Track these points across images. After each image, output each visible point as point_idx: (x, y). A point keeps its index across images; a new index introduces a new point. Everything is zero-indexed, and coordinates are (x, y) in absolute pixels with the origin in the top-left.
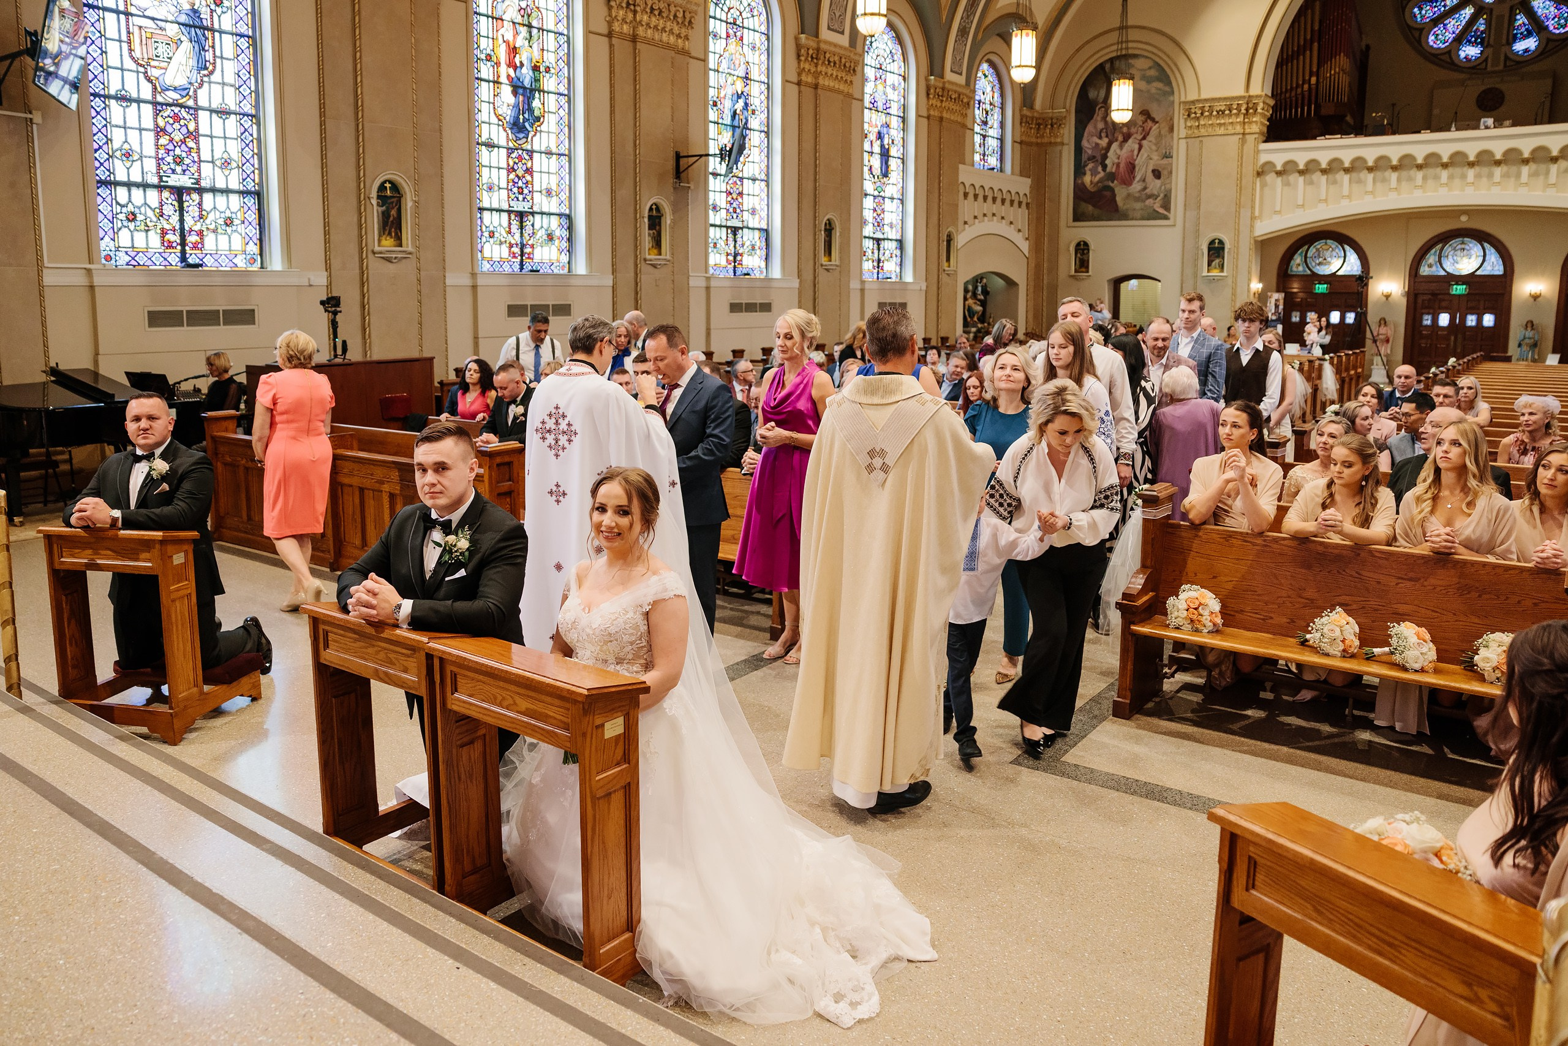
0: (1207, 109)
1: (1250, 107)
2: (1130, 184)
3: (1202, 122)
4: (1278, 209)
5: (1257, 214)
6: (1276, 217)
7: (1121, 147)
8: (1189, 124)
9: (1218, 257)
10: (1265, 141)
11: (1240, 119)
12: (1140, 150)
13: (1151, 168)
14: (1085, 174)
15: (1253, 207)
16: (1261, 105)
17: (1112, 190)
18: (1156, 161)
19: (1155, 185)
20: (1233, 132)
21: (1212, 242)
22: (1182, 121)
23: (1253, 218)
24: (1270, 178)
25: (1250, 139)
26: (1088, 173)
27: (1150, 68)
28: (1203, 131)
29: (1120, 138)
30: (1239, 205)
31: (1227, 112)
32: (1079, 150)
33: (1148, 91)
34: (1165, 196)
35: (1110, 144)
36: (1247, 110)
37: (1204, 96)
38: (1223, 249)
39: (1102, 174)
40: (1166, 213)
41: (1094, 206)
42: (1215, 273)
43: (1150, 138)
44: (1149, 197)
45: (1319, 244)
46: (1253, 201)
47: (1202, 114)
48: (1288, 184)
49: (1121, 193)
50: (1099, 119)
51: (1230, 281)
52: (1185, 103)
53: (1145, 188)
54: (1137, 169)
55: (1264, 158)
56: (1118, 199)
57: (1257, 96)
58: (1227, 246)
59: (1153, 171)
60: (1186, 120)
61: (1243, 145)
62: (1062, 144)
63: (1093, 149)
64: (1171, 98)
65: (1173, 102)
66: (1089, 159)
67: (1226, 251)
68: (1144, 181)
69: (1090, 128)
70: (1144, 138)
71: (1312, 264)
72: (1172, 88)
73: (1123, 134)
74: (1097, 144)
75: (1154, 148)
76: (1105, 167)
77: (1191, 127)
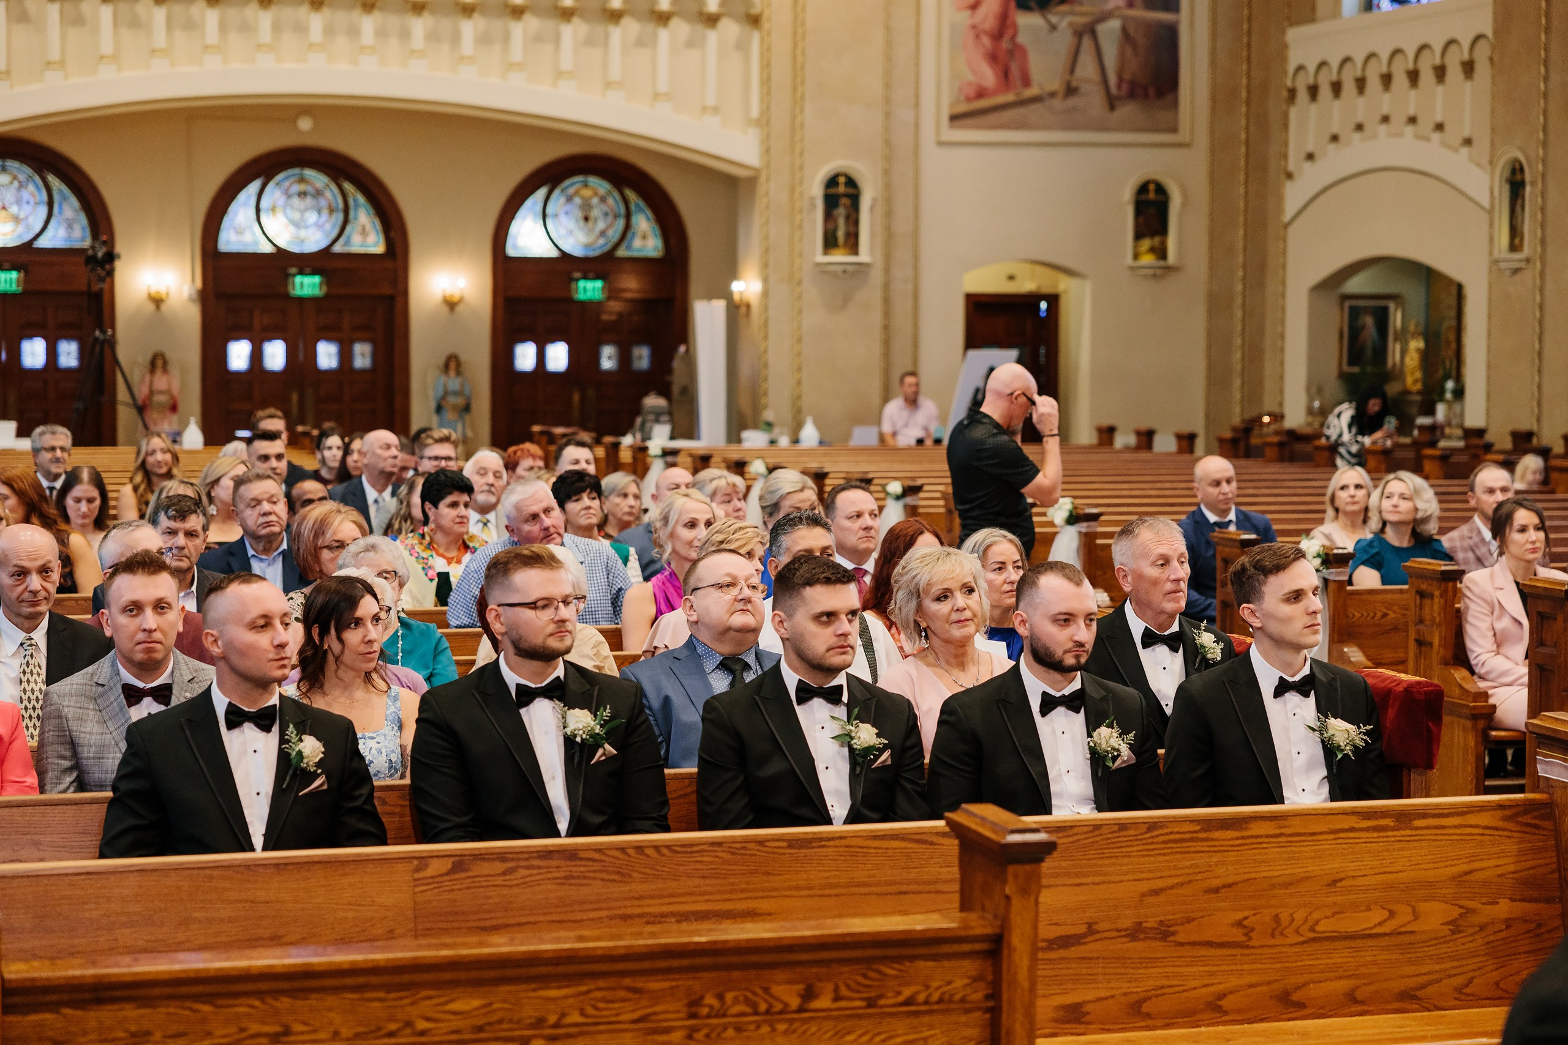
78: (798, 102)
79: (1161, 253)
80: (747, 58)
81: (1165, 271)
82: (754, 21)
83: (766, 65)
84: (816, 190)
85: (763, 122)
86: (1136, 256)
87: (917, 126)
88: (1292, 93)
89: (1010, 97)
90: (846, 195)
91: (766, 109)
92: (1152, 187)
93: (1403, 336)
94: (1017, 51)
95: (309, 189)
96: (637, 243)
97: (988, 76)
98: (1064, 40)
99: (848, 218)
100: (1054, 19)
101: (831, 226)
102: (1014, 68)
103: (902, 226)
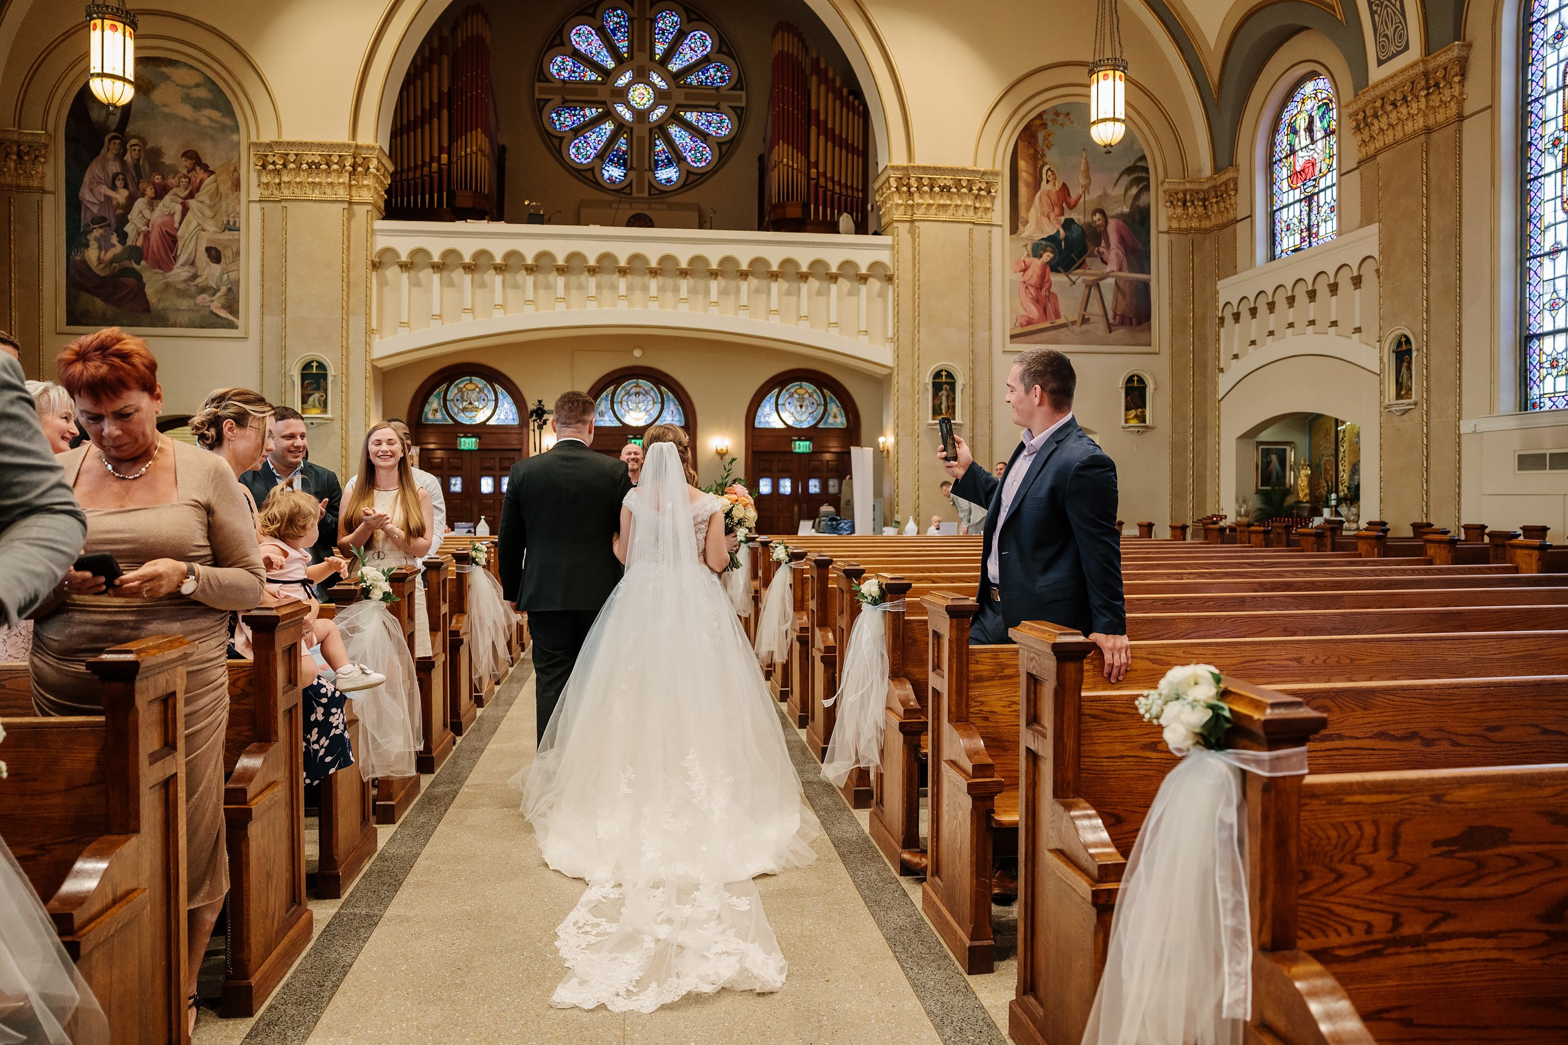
0: (292, 158)
1: (358, 166)
2: (169, 268)
3: (285, 179)
4: (405, 319)
5: (374, 326)
6: (403, 332)
7: (152, 206)
8: (264, 180)
9: (317, 389)
10: (383, 219)
11: (345, 178)
12: (184, 214)
13: (203, 245)
14: (87, 246)
15: (368, 315)
16: (373, 164)
17: (138, 276)
18: (211, 233)
19: (211, 272)
20: (334, 197)
21: (308, 366)
22: (253, 175)
23: (369, 332)
24: (392, 273)
25: (361, 211)
26: (94, 245)
27: (198, 85)
28: (286, 193)
29: (150, 192)
30: (346, 310)
31: (324, 167)
32: (74, 205)
33: (196, 122)
34: (230, 290)
35: (131, 201)
36: (354, 166)
37: (286, 137)
38: (325, 376)
39: (119, 248)
40: (231, 317)
41: (105, 300)
42: (314, 413)
43: (203, 195)
44: (203, 290)
45: (463, 383)
46: (368, 305)
47: (285, 165)
48: (418, 284)
49: (153, 282)
50: (110, 156)
51: (337, 426)
52: (257, 145)
53: (195, 276)
54: (180, 244)
55: (381, 242)
56: (149, 291)
57: (368, 148)
58: (331, 372)
59: (209, 250)
60: (259, 173)
61: (349, 220)
62: (43, 191)
63: (101, 204)
64: (235, 137)
65: (239, 143)
66: (94, 222)
67: (330, 379)
68: (193, 264)
69: (94, 170)
70: (191, 196)
71: (454, 410)
72: (237, 122)
73: (155, 186)
74: (108, 198)
75: (208, 212)
76: (123, 237)
77: (267, 184)
78: (917, 327)
79: (1142, 418)
80: (885, 301)
81: (1144, 428)
82: (889, 279)
83: (897, 305)
84: (928, 380)
85: (896, 340)
86: (1126, 421)
87: (990, 341)
88: (1222, 320)
89: (1048, 325)
90: (946, 383)
91: (897, 331)
92: (1135, 378)
93: (1296, 468)
94: (1051, 297)
95: (642, 390)
96: (831, 420)
97: (1034, 312)
98: (1080, 290)
99: (948, 397)
100: (1074, 278)
101: (937, 402)
102: (1049, 306)
103: (981, 402)
